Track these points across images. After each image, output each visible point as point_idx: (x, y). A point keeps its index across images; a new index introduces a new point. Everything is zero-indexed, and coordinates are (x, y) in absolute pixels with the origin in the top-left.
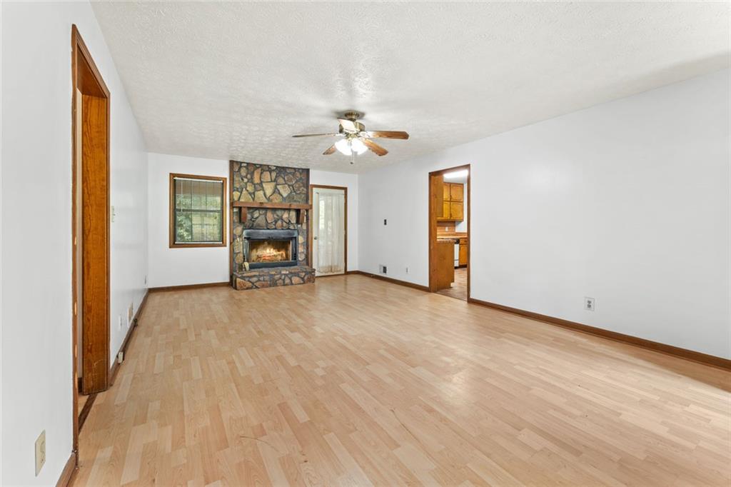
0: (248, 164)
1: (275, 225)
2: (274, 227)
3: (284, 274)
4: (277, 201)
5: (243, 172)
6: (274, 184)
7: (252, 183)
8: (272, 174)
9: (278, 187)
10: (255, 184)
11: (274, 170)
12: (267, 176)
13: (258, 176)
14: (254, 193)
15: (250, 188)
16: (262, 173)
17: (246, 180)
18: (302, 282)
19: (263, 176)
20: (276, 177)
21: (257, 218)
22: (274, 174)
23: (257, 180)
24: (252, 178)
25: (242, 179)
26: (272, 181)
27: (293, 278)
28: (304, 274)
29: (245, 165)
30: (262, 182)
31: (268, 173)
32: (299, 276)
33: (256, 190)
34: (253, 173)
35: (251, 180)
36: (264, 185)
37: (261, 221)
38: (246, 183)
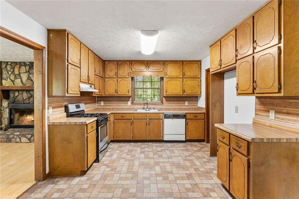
0: (11, 62)
1: (29, 100)
2: (28, 102)
3: (17, 135)
4: (28, 85)
5: (9, 67)
6: (27, 74)
7: (14, 74)
8: (26, 67)
9: (30, 75)
10: (15, 75)
11: (28, 65)
12: (23, 69)
13: (18, 70)
14: (14, 81)
15: (12, 78)
16: (20, 67)
17: (10, 73)
18: (28, 141)
19: (20, 69)
20: (29, 69)
21: (17, 96)
22: (27, 68)
23: (16, 72)
24: (13, 71)
25: (8, 73)
26: (26, 72)
27: (21, 138)
28: (30, 136)
29: (10, 63)
30: (20, 73)
31: (24, 67)
32: (26, 137)
33: (16, 78)
34: (14, 68)
35: (13, 72)
36: (21, 75)
37: (20, 98)
38: (10, 75)
